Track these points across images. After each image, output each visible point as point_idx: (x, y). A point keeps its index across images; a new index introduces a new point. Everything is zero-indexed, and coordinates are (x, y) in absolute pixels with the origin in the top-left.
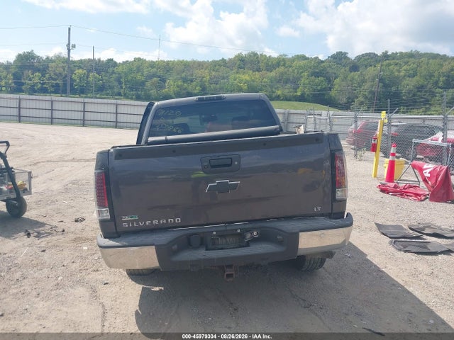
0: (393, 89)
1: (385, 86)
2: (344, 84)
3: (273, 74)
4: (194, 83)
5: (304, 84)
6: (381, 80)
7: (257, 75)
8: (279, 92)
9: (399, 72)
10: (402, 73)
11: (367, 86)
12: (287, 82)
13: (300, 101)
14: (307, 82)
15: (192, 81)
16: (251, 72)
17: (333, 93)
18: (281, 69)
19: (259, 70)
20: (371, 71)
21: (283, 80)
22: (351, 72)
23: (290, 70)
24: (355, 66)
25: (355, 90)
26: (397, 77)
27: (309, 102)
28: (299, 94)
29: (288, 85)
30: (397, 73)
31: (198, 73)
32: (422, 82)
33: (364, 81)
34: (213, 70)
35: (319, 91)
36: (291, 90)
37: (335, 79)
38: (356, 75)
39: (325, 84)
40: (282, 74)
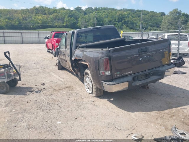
0: (101, 22)
1: (98, 21)
2: (82, 20)
3: (52, 16)
4: (14, 20)
5: (66, 20)
6: (97, 19)
7: (45, 16)
8: (56, 24)
9: (102, 15)
10: (103, 16)
11: (91, 21)
12: (59, 19)
13: (66, 28)
14: (67, 19)
15: (13, 19)
16: (42, 15)
17: (78, 24)
18: (55, 14)
19: (45, 14)
20: (92, 15)
21: (57, 19)
22: (84, 15)
23: (60, 14)
24: (85, 13)
25: (87, 23)
26: (102, 18)
27: (69, 28)
28: (65, 25)
29: (60, 21)
30: (101, 16)
31: (15, 15)
32: (111, 19)
33: (90, 19)
34: (23, 14)
35: (73, 23)
36: (61, 23)
37: (79, 18)
38: (87, 16)
39: (75, 21)
40: (56, 16)
